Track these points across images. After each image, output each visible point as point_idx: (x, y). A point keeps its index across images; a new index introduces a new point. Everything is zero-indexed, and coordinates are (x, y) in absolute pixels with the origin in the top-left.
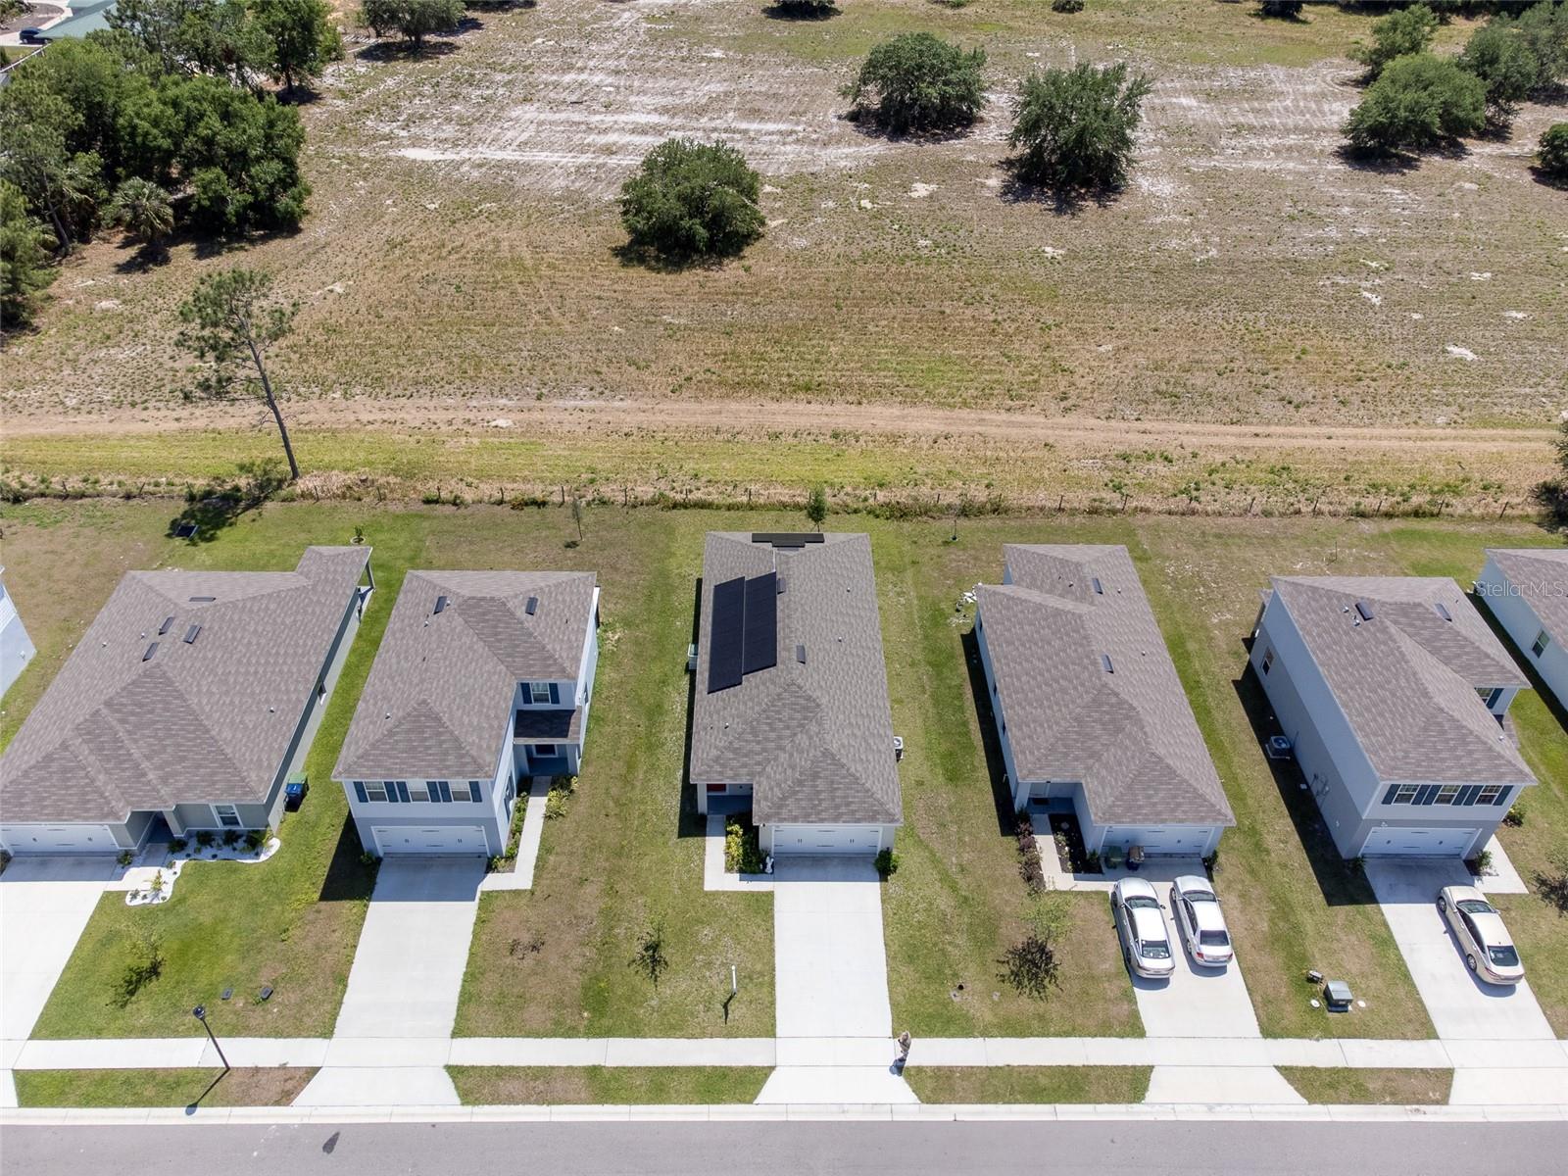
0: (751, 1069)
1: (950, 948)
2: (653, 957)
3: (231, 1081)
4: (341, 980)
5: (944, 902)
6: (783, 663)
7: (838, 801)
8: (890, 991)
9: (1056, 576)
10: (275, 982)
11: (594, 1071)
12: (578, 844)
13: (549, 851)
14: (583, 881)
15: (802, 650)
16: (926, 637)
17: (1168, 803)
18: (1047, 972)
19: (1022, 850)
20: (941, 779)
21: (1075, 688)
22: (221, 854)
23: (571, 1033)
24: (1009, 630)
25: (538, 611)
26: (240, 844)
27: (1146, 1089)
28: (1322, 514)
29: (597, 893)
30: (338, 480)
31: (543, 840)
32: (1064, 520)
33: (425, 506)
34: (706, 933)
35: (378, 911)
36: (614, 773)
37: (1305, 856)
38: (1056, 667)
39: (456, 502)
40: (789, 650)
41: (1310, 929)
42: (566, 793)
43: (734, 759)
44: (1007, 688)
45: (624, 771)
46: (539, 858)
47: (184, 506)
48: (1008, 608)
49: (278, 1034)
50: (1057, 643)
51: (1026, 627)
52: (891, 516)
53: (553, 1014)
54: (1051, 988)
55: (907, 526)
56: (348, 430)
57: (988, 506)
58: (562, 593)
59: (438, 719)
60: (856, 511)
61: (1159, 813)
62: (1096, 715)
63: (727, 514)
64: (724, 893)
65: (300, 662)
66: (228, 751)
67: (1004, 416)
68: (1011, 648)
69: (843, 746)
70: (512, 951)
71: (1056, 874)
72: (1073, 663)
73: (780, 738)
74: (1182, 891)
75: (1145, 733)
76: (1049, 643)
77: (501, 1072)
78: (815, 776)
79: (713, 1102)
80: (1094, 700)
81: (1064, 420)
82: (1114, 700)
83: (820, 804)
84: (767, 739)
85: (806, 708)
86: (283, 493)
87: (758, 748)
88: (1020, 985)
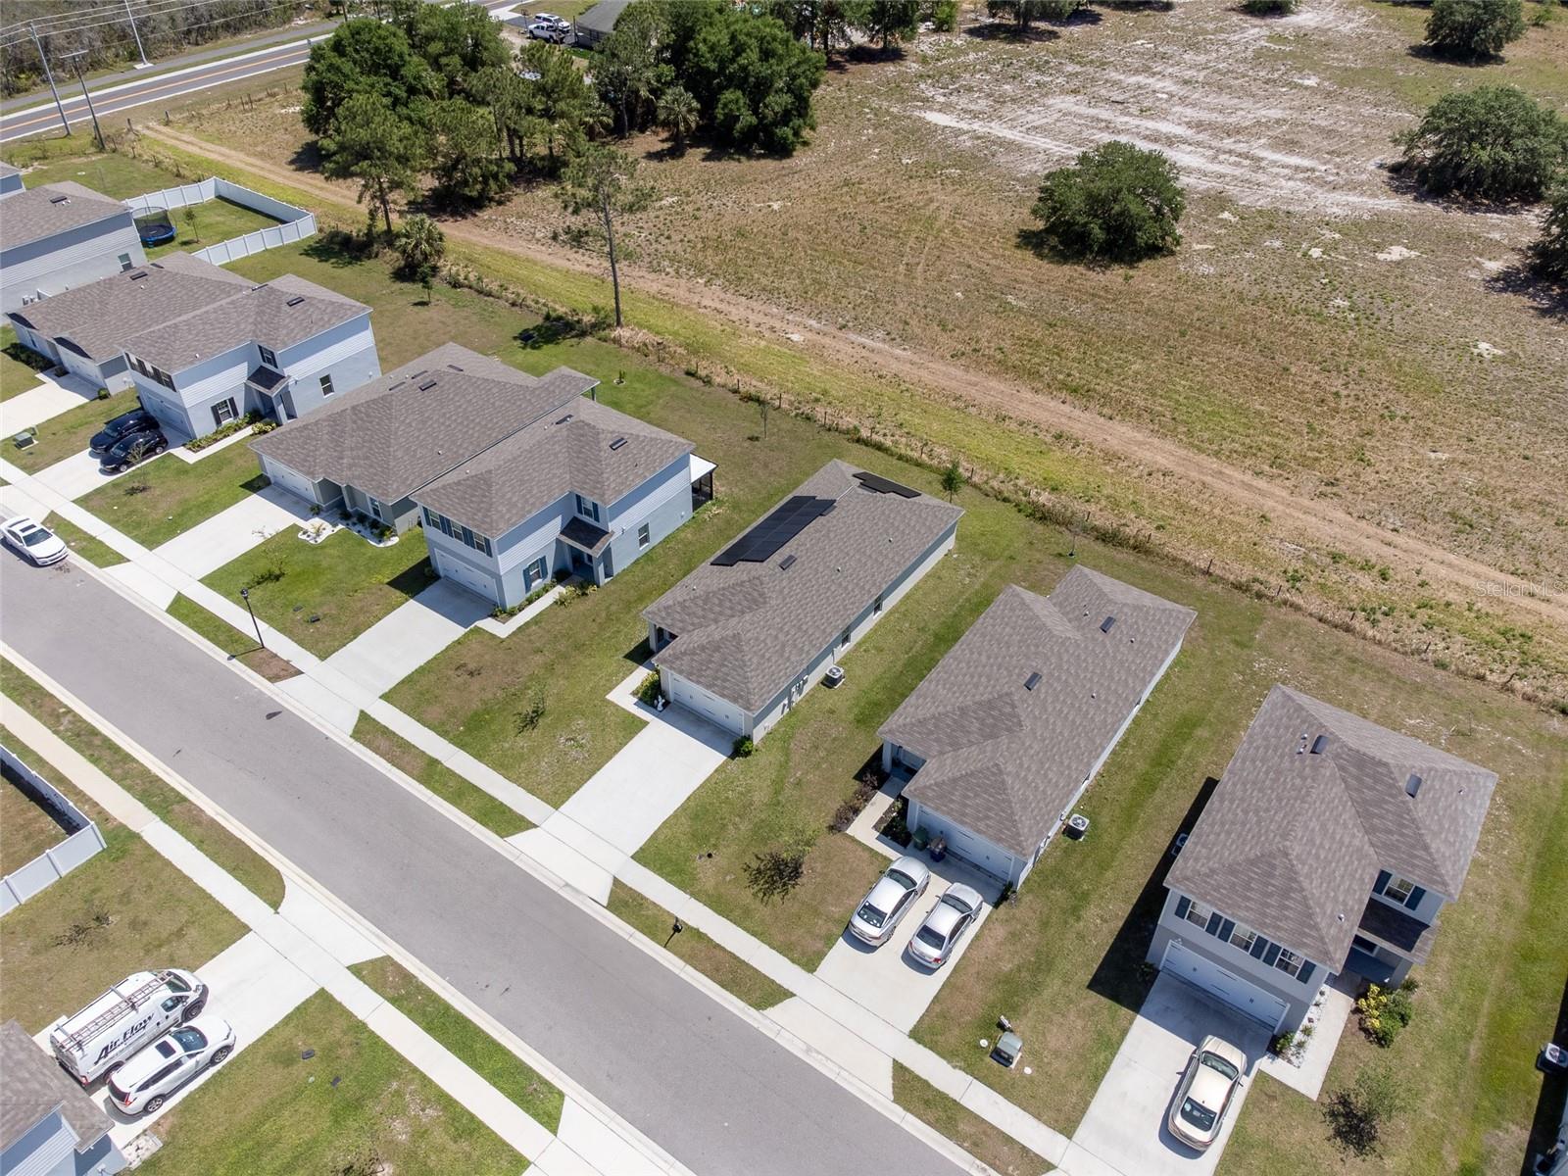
0: (522, 819)
1: (731, 827)
2: (531, 720)
3: (260, 654)
6: (769, 563)
7: (720, 674)
8: (659, 829)
9: (1084, 604)
10: (325, 616)
11: (434, 762)
12: (558, 628)
13: (536, 623)
14: (539, 651)
15: (792, 560)
18: (785, 884)
20: (851, 717)
22: (364, 532)
23: (444, 734)
24: (993, 626)
26: (376, 531)
27: (772, 1005)
29: (541, 662)
30: (642, 336)
31: (541, 614)
33: (684, 376)
34: (580, 723)
35: (412, 605)
38: (992, 666)
39: (707, 381)
40: (781, 558)
41: (1047, 994)
46: (527, 624)
47: (540, 321)
49: (301, 643)
50: (1013, 649)
51: (1007, 629)
52: (1032, 515)
53: (444, 717)
54: (776, 898)
56: (686, 307)
58: (652, 446)
59: (490, 486)
60: (1005, 500)
61: (964, 815)
62: (982, 714)
64: (616, 706)
66: (392, 464)
68: (980, 639)
69: (757, 639)
70: (458, 668)
73: (721, 613)
74: (947, 893)
76: (1008, 647)
77: (386, 732)
78: (717, 649)
79: (481, 823)
83: (705, 671)
84: (711, 610)
85: (755, 601)
86: (602, 334)
87: (701, 613)
88: (755, 881)
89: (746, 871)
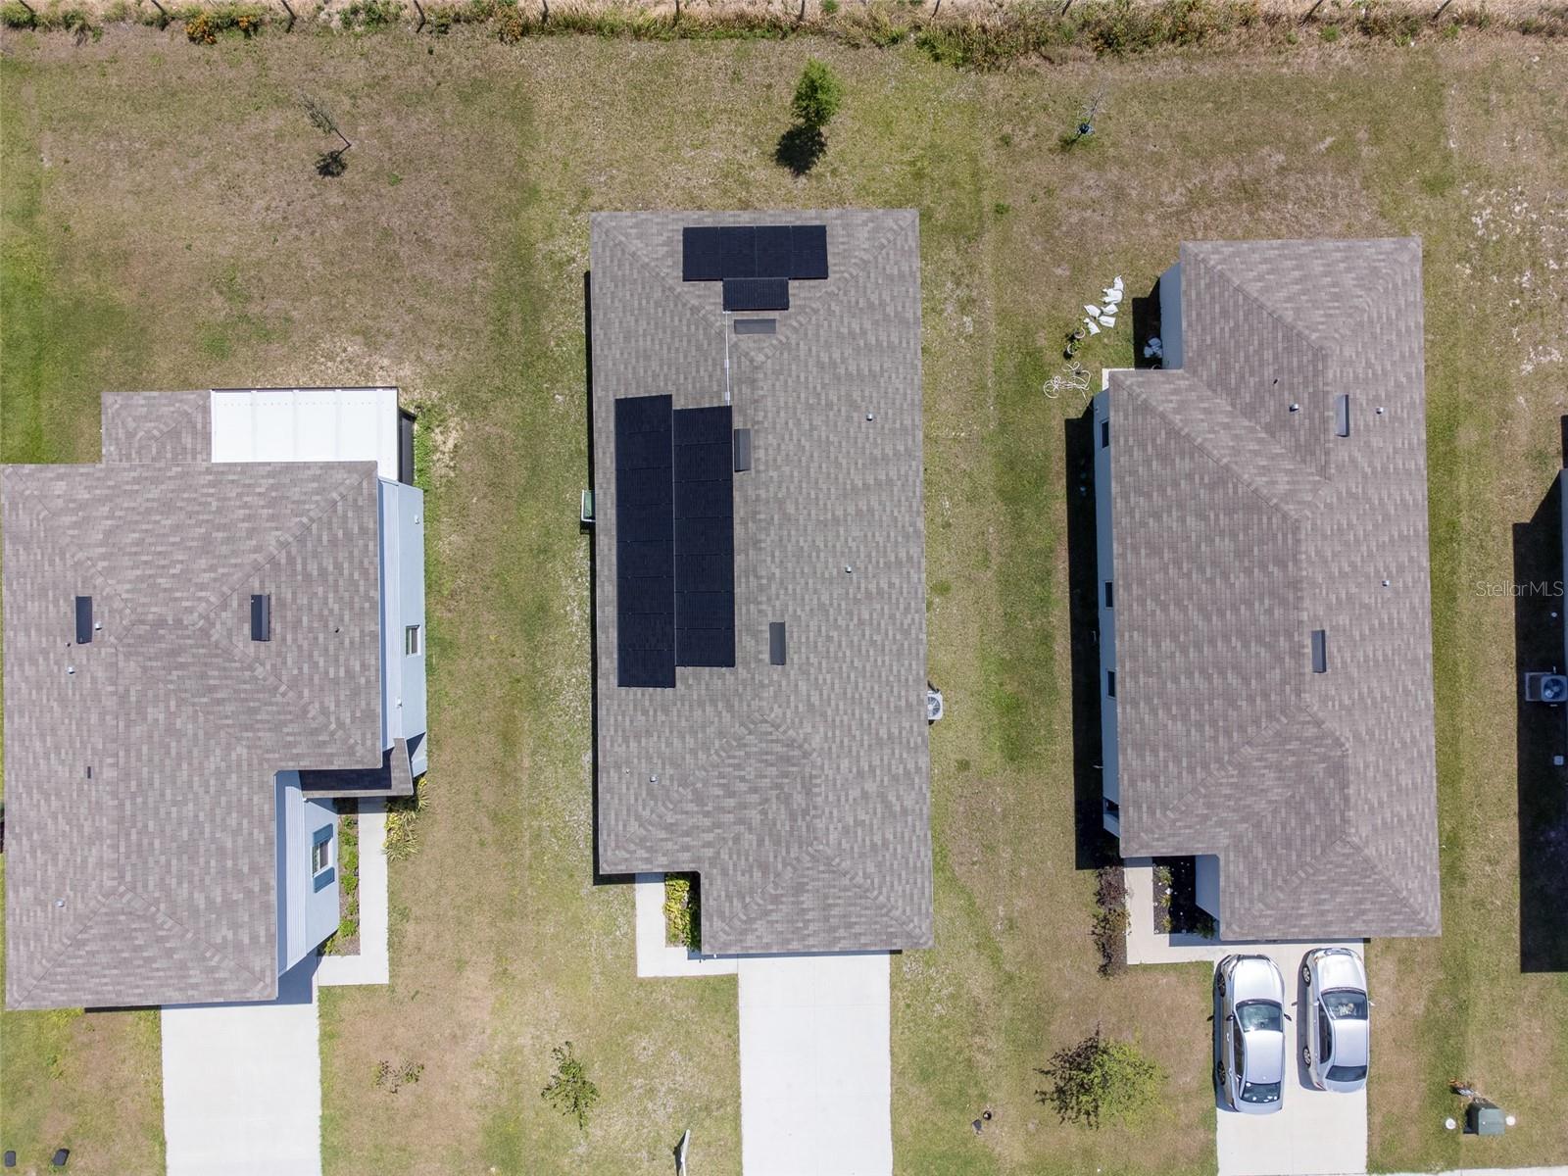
1: (979, 1056)
4: (155, 1136)
5: (979, 984)
6: (746, 664)
8: (893, 1123)
9: (1269, 372)
10: (66, 1138)
14: (460, 965)
15: (778, 631)
17: (1346, 911)
19: (1101, 898)
20: (997, 756)
21: (1251, 699)
24: (1157, 516)
25: (275, 629)
29: (485, 980)
31: (393, 895)
32: (1310, 56)
34: (644, 1046)
36: (483, 759)
37: (1517, 888)
38: (1227, 638)
40: (755, 635)
42: (413, 814)
43: (666, 840)
44: (1134, 657)
45: (498, 754)
46: (392, 931)
48: (1165, 458)
50: (1240, 581)
51: (1191, 521)
52: (965, 60)
53: (449, 1171)
54: (1105, 1109)
58: (315, 555)
62: (1272, 757)
63: (634, 50)
68: (1155, 562)
69: (847, 831)
70: (379, 1081)
71: (1145, 937)
72: (1260, 640)
73: (744, 806)
74: (1322, 989)
75: (1346, 799)
76: (1225, 576)
78: (799, 889)
82: (1310, 731)
84: (722, 810)
85: (787, 759)
87: (707, 822)
89: (1043, 1101)
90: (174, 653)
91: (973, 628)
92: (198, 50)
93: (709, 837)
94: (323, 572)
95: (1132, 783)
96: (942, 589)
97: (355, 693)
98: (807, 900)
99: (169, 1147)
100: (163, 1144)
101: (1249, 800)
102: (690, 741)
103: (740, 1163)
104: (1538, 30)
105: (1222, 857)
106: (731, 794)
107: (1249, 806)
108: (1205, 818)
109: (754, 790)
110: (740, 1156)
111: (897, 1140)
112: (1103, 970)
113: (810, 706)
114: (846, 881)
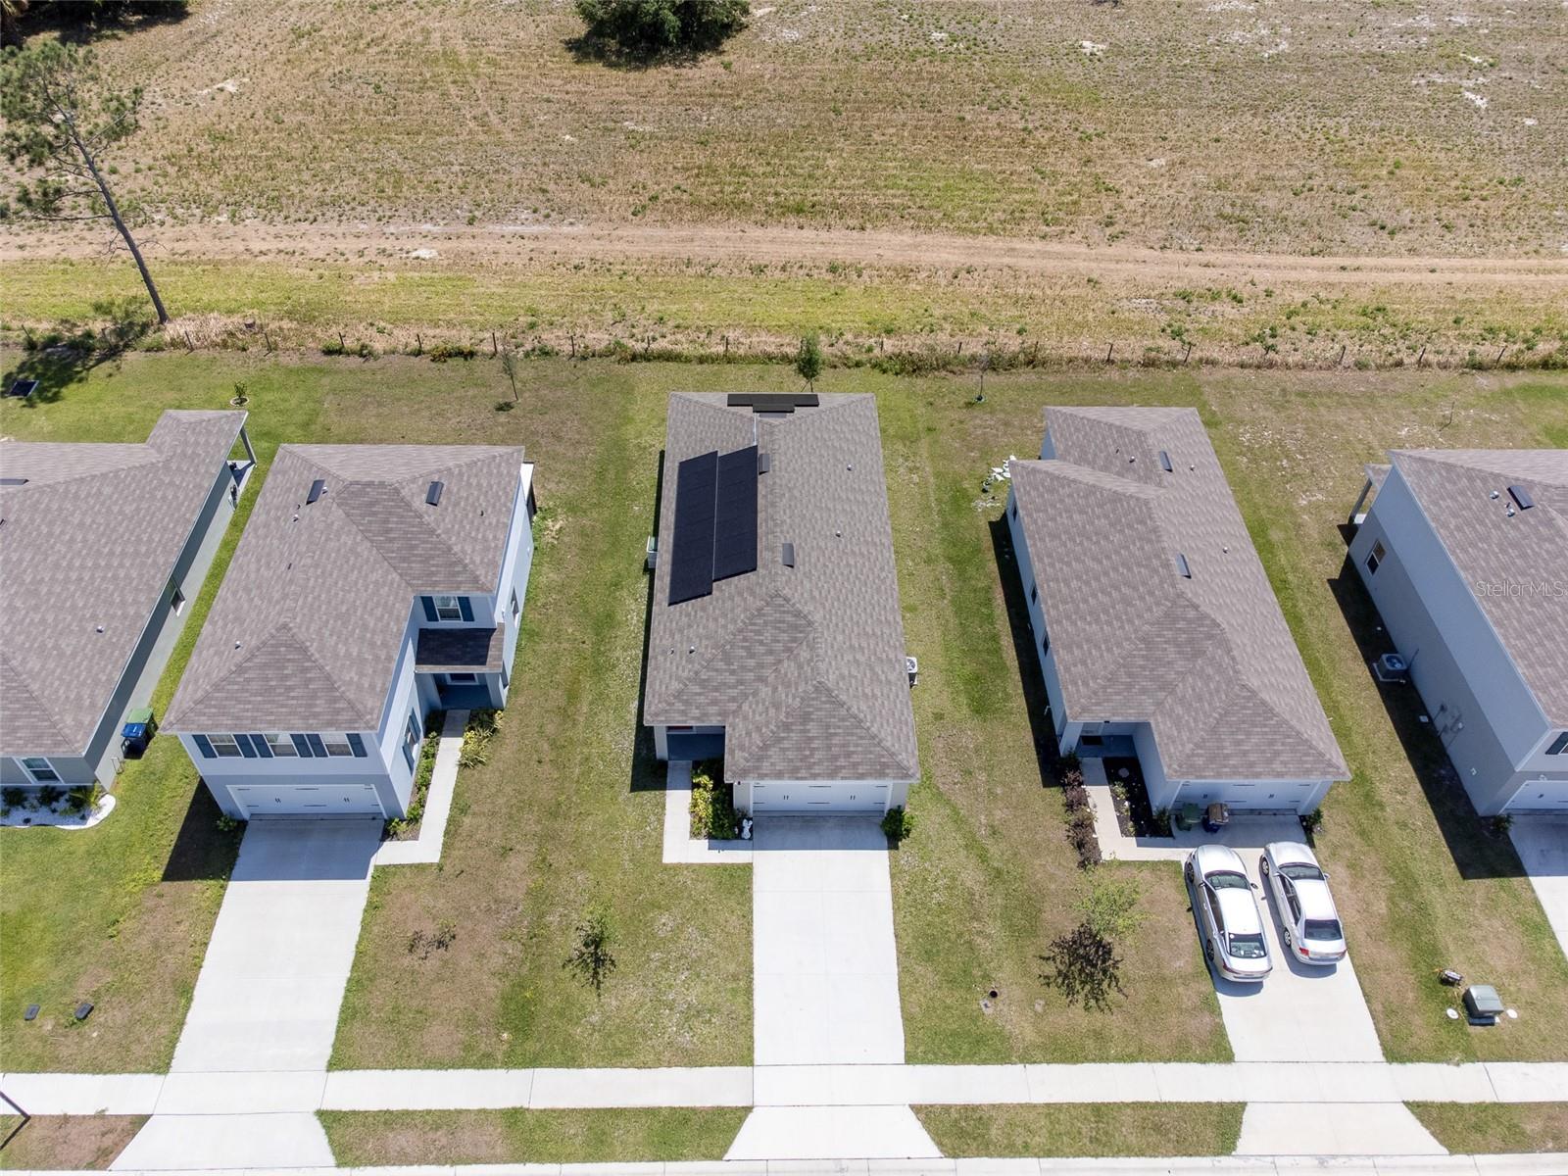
0: (721, 1111)
1: (979, 940)
2: (596, 957)
3: (35, 1133)
4: (185, 990)
5: (971, 877)
6: (765, 566)
7: (835, 750)
8: (902, 1000)
9: (1112, 449)
10: (96, 994)
11: (513, 1117)
12: (501, 801)
13: (463, 811)
14: (506, 851)
15: (789, 549)
16: (945, 525)
17: (1264, 752)
18: (1105, 972)
19: (1070, 806)
20: (965, 710)
21: (1142, 598)
22: (36, 817)
23: (485, 1062)
24: (1053, 519)
25: (443, 500)
26: (62, 804)
27: (1236, 1135)
28: (1430, 366)
29: (524, 866)
30: (216, 325)
31: (457, 795)
32: (1114, 374)
33: (326, 358)
34: (664, 922)
35: (238, 892)
36: (548, 706)
37: (1430, 812)
38: (1115, 569)
39: (365, 353)
40: (772, 549)
41: (1440, 910)
42: (487, 733)
43: (700, 694)
44: (1052, 597)
45: (563, 704)
46: (451, 821)
47: (22, 356)
48: (1052, 491)
49: (97, 1068)
50: (1116, 538)
51: (1076, 517)
52: (902, 370)
53: (462, 1035)
54: (1113, 995)
55: (920, 383)
56: (235, 262)
57: (1021, 357)
58: (476, 476)
59: (305, 650)
60: (858, 365)
61: (1252, 765)
62: (1169, 634)
63: (699, 368)
64: (688, 866)
65: (143, 564)
66: (35, 687)
67: (1039, 245)
68: (1056, 543)
69: (843, 678)
70: (412, 948)
71: (1113, 840)
72: (1139, 565)
73: (761, 666)
74: (1277, 865)
75: (1233, 659)
76: (1106, 538)
77: (391, 1119)
78: (806, 718)
79: (671, 1159)
80: (1167, 615)
81: (1110, 251)
82: (1191, 614)
83: (812, 755)
84: (743, 668)
85: (795, 627)
86: (149, 339)
87: (732, 679)
88: (1071, 991)
89: (1048, 984)
90: (372, 504)
91: (937, 634)
92: (433, 365)
93: (734, 692)
94: (479, 485)
95: (1067, 670)
96: (912, 609)
97: (487, 549)
98: (813, 729)
99: (194, 1004)
100: (190, 1000)
101: (1161, 671)
102: (722, 621)
103: (752, 1037)
104: (1250, 366)
105: (1152, 722)
106: (752, 656)
107: (1162, 676)
108: (1129, 686)
109: (771, 652)
110: (752, 1030)
111: (908, 1018)
112: (1082, 865)
113: (813, 598)
114: (843, 712)
